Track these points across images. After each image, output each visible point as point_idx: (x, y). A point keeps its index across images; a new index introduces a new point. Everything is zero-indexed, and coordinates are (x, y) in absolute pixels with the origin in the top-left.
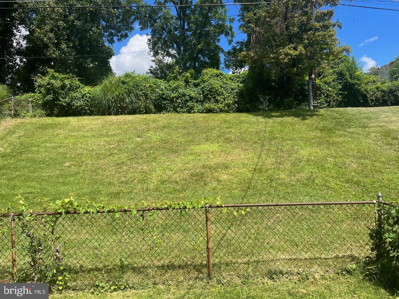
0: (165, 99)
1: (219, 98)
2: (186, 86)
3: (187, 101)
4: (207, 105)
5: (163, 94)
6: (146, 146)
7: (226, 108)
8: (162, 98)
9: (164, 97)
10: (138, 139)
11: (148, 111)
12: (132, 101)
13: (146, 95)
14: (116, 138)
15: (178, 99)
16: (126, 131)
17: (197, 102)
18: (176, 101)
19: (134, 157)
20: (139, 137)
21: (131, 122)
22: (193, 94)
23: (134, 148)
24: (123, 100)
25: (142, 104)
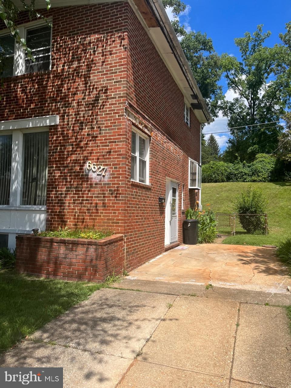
0: (232, 174)
1: (260, 174)
2: (244, 167)
3: (243, 175)
4: (253, 178)
5: (231, 172)
6: (220, 198)
7: (263, 180)
8: (230, 174)
9: (231, 173)
10: (218, 195)
11: (223, 181)
12: (216, 176)
13: (222, 173)
14: (209, 195)
15: (238, 174)
16: (213, 191)
17: (249, 175)
18: (237, 176)
19: (216, 203)
20: (218, 194)
21: (215, 187)
22: (247, 172)
23: (216, 199)
24: (211, 176)
25: (220, 178)
